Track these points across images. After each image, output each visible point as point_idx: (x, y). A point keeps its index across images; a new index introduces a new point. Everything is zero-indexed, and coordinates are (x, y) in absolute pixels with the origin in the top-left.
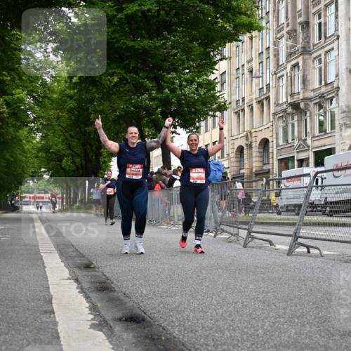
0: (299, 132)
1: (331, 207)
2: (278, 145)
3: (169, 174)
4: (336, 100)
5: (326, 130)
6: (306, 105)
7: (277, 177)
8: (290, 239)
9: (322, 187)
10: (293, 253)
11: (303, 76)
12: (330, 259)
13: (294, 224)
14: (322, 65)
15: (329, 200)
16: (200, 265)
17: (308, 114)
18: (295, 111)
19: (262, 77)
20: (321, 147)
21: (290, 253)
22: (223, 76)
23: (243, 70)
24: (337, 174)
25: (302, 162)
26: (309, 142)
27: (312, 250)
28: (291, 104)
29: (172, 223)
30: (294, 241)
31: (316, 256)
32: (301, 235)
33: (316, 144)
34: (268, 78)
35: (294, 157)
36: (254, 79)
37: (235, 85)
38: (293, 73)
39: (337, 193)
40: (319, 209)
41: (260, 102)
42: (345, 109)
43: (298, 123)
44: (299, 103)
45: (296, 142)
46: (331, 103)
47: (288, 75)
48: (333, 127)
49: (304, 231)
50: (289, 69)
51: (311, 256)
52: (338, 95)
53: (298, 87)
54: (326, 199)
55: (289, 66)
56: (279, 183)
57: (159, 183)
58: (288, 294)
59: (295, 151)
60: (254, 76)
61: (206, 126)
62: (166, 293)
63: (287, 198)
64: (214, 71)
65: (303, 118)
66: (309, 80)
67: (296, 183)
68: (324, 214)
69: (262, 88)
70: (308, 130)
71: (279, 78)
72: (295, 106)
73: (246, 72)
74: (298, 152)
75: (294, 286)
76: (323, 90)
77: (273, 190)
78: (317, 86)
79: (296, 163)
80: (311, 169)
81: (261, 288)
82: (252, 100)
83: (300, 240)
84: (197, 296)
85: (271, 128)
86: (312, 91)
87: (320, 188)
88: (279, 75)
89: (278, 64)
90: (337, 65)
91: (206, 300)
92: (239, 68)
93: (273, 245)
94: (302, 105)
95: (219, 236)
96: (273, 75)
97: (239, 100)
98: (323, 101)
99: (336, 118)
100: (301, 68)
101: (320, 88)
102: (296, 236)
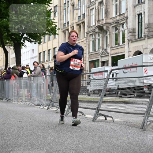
0: (103, 45)
1: (121, 92)
2: (89, 52)
3: (20, 69)
4: (126, 25)
5: (119, 43)
6: (107, 27)
7: (88, 72)
8: (94, 111)
9: (116, 79)
10: (96, 120)
11: (106, 9)
12: (119, 124)
13: (97, 102)
14: (118, 2)
15: (120, 87)
16: (38, 127)
17: (108, 33)
18: (100, 31)
19: (80, 9)
20: (116, 54)
21: (94, 120)
22: (56, 8)
23: (68, 4)
24: (125, 71)
25: (104, 63)
26: (109, 50)
27: (108, 118)
28: (98, 27)
29: (21, 100)
30: (97, 113)
31: (110, 122)
32: (101, 108)
33: (113, 52)
34: (84, 10)
35: (99, 60)
36: (75, 10)
37: (63, 14)
38: (99, 7)
39: (125, 83)
40: (114, 92)
41: (79, 25)
42: (131, 31)
43: (102, 38)
44: (103, 26)
45: (101, 51)
46: (123, 27)
47: (97, 8)
48: (124, 42)
49: (103, 106)
50: (97, 5)
51: (107, 122)
52: (127, 22)
53: (102, 16)
54: (118, 86)
55: (97, 3)
56: (89, 76)
57: (14, 75)
58: (92, 145)
59: (100, 56)
60: (75, 8)
61: (44, 40)
62: (15, 144)
63: (94, 86)
64: (50, 5)
65: (105, 36)
66: (109, 12)
67: (100, 76)
68: (117, 96)
69: (80, 16)
70: (108, 43)
71: (91, 10)
72: (101, 28)
73: (70, 5)
74: (101, 57)
75: (95, 141)
76: (118, 18)
77: (85, 80)
78: (114, 15)
79: (100, 64)
80: (109, 68)
81: (75, 141)
82: (74, 23)
83: (100, 112)
84: (34, 147)
85: (85, 41)
86: (111, 19)
87: (115, 80)
88: (91, 8)
89: (90, 1)
90: (127, 3)
91: (40, 149)
92: (65, 3)
93: (84, 115)
94: (105, 28)
95: (51, 109)
96: (87, 8)
97: (65, 23)
98: (118, 25)
99: (126, 36)
100: (104, 4)
101: (116, 17)
102: (98, 110)
